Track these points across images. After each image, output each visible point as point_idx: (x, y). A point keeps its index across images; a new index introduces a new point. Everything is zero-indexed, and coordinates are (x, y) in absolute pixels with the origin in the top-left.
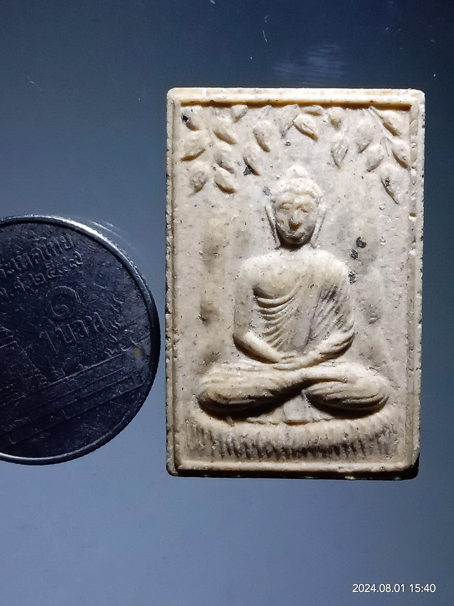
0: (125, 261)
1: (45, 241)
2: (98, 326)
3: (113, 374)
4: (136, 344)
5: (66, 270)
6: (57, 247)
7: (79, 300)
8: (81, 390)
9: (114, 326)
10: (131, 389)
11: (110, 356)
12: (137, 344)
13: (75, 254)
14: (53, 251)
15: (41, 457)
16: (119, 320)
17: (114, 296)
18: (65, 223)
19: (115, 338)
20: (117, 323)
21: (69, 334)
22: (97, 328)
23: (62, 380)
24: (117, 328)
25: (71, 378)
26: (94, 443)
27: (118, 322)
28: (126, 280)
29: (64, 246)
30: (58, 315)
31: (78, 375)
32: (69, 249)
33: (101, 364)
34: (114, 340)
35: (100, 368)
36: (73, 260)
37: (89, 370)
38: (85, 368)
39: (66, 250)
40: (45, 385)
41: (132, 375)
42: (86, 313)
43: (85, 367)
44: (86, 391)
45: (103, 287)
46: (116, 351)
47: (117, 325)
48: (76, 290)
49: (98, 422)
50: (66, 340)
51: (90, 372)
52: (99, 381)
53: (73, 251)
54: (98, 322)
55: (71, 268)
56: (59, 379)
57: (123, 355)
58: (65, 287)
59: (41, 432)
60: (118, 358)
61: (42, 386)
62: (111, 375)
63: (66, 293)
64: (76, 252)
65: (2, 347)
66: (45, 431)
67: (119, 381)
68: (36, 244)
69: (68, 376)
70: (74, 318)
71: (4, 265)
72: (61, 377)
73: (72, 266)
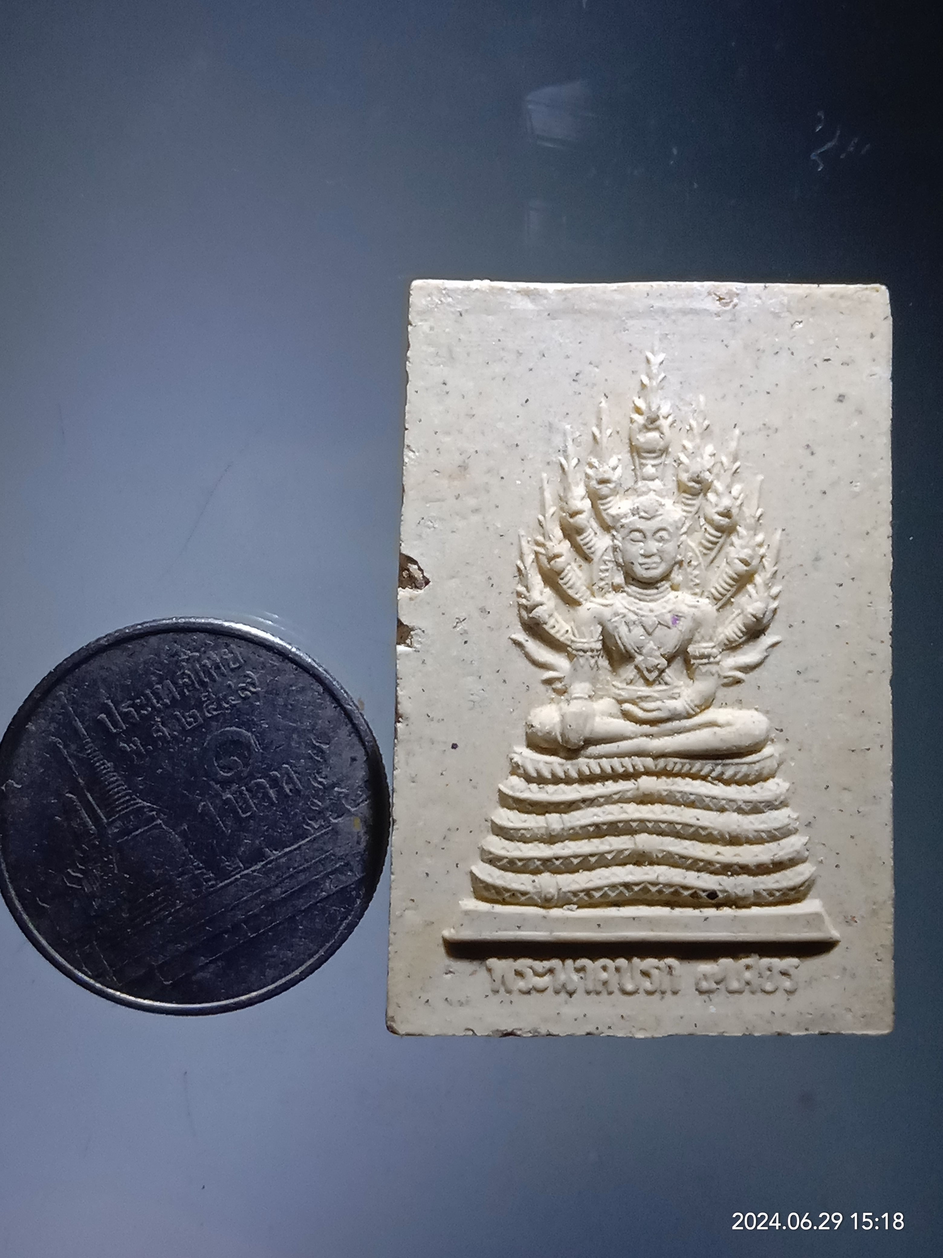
0: (327, 681)
1: (199, 660)
2: (291, 786)
3: (320, 861)
4: (353, 810)
5: (233, 702)
6: (218, 667)
7: (258, 749)
8: (272, 890)
9: (316, 785)
10: (349, 883)
11: (312, 831)
12: (355, 809)
13: (248, 676)
14: (210, 673)
15: (213, 1001)
16: (323, 775)
17: (312, 737)
18: (227, 627)
19: (320, 804)
20: (320, 779)
21: (246, 801)
22: (291, 790)
23: (238, 876)
24: (320, 787)
25: (253, 871)
26: (297, 972)
27: (322, 777)
28: (330, 710)
29: (229, 666)
30: (225, 774)
31: (263, 866)
32: (235, 668)
33: (300, 847)
34: (318, 806)
35: (298, 852)
36: (244, 685)
37: (280, 857)
38: (274, 854)
39: (233, 670)
40: (213, 886)
41: (349, 858)
42: (270, 768)
43: (274, 852)
44: (278, 890)
45: (294, 725)
46: (323, 824)
47: (320, 783)
48: (252, 732)
49: (301, 938)
50: (240, 812)
51: (283, 860)
52: (297, 874)
53: (244, 671)
54: (290, 780)
56: (234, 875)
57: (333, 829)
58: (234, 728)
59: (211, 962)
60: (326, 833)
61: (207, 888)
62: (316, 863)
63: (236, 738)
64: (248, 672)
65: (140, 831)
66: (217, 959)
67: (329, 870)
68: (184, 664)
69: (248, 869)
70: (252, 776)
71: (134, 702)
72: (237, 871)
73: (243, 696)
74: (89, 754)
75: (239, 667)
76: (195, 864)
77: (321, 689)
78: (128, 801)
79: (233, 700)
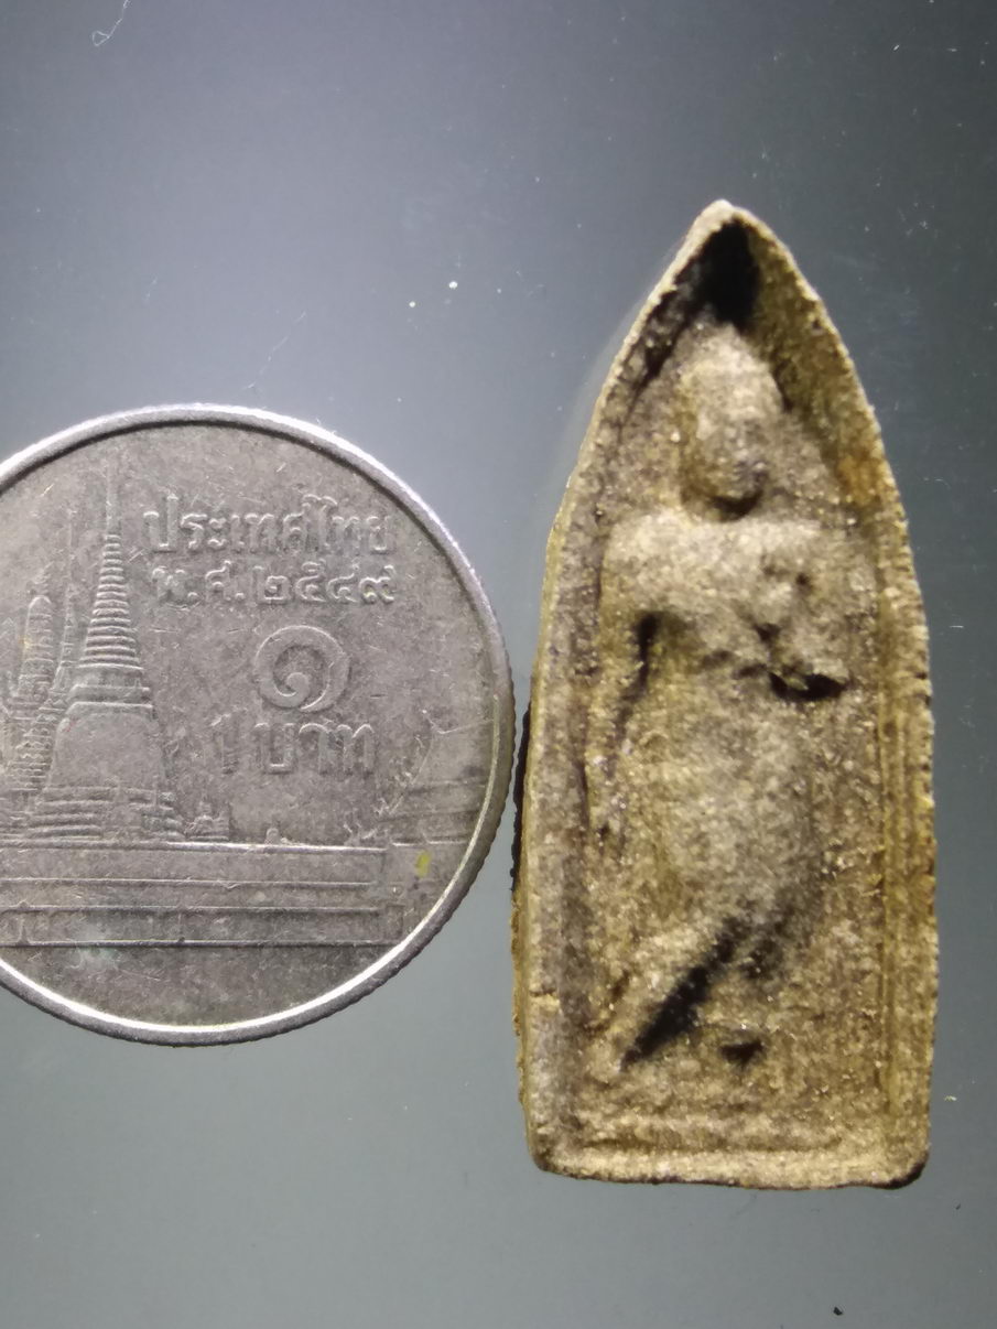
1: (332, 511)
3: (341, 888)
5: (348, 599)
8: (253, 891)
11: (356, 840)
12: (431, 843)
13: (387, 572)
16: (413, 768)
20: (408, 774)
23: (212, 844)
24: (402, 784)
27: (411, 772)
30: (280, 693)
31: (259, 852)
33: (323, 852)
34: (382, 809)
35: (316, 858)
36: (377, 581)
37: (289, 851)
38: (283, 843)
39: (375, 553)
40: (172, 839)
41: (384, 907)
42: (345, 717)
43: (285, 840)
44: (261, 897)
46: (376, 838)
48: (349, 654)
50: (270, 757)
51: (291, 857)
52: (301, 888)
55: (362, 597)
57: (383, 854)
58: (328, 635)
59: (109, 946)
60: (374, 854)
61: (162, 838)
62: (333, 888)
63: (324, 647)
64: (391, 567)
65: (115, 704)
66: (121, 947)
67: (349, 909)
68: (308, 505)
69: (235, 842)
70: (315, 715)
71: (209, 519)
72: (217, 837)
73: (368, 595)
74: (106, 558)
75: (383, 553)
76: (167, 795)
77: (477, 647)
78: (123, 653)
79: (349, 594)
